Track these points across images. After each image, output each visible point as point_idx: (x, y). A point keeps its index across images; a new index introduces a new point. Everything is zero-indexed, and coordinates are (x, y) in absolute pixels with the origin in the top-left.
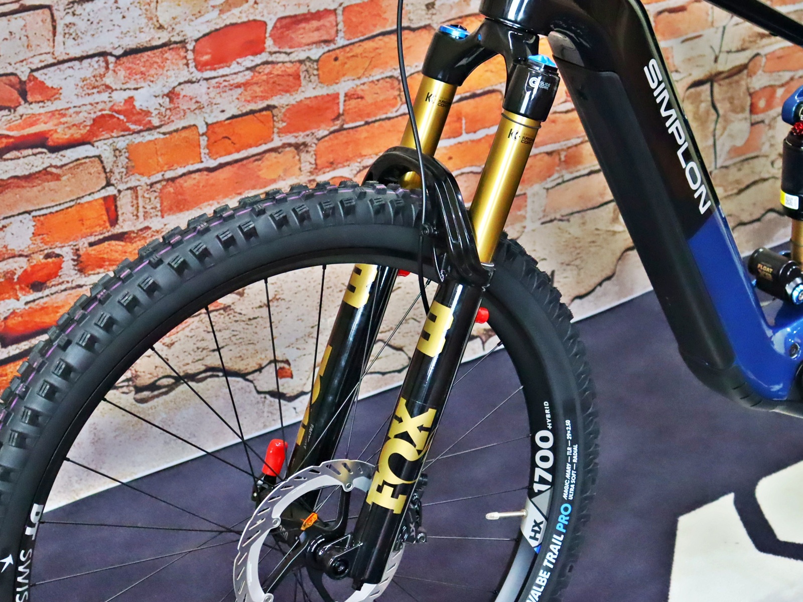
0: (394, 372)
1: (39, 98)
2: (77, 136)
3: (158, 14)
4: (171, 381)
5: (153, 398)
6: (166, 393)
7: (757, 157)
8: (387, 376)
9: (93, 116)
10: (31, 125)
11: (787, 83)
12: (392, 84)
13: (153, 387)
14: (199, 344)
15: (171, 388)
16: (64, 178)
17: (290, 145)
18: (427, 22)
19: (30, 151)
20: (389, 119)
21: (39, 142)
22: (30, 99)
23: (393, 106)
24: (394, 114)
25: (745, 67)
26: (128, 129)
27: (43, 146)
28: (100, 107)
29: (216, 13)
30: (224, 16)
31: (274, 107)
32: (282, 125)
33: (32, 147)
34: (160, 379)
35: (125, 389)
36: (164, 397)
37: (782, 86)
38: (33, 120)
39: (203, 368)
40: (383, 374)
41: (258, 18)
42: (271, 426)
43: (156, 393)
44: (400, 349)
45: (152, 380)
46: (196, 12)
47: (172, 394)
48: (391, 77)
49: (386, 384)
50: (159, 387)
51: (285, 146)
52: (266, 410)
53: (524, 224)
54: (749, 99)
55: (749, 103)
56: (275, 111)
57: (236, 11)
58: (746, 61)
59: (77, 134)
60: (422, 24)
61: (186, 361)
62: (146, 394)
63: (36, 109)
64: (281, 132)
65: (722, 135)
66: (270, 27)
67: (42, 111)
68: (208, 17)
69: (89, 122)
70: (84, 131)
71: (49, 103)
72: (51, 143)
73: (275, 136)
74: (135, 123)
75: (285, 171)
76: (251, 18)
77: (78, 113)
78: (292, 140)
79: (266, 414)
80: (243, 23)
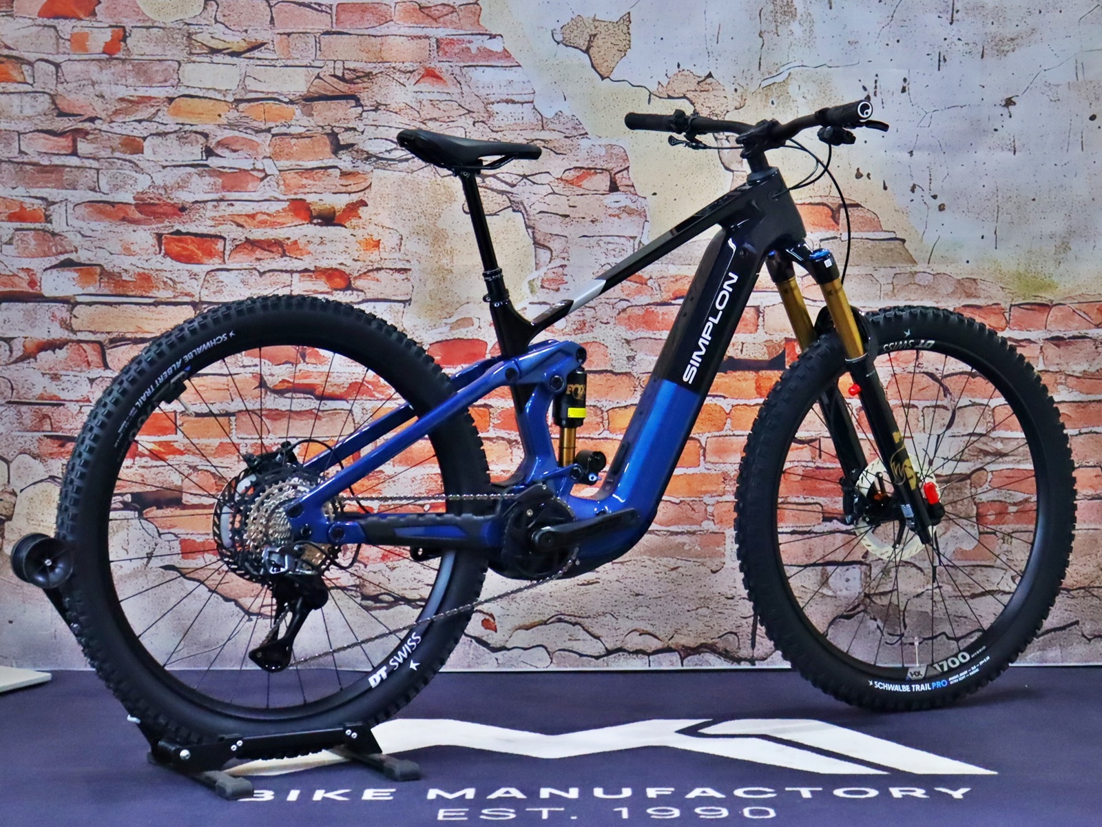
0: (592, 656)
1: (314, 361)
2: (338, 393)
3: (404, 320)
4: (392, 599)
5: (376, 608)
6: (387, 608)
7: (992, 567)
8: (585, 658)
9: (350, 381)
10: (306, 378)
11: (1020, 503)
12: (595, 413)
13: (375, 598)
14: (417, 576)
15: (391, 605)
16: (324, 420)
17: (503, 439)
18: (628, 370)
19: (302, 395)
20: (592, 439)
21: (308, 390)
22: (307, 360)
23: (597, 430)
24: (597, 437)
25: (968, 476)
26: (374, 396)
27: (312, 394)
28: (355, 376)
29: (448, 328)
30: (454, 332)
31: (491, 407)
32: (496, 421)
33: (304, 393)
34: (382, 594)
35: (353, 593)
36: (385, 611)
37: (1015, 504)
38: (307, 375)
39: (418, 597)
40: (581, 655)
41: (481, 338)
42: (474, 667)
43: (378, 605)
44: (598, 638)
45: (376, 593)
46: (432, 324)
47: (392, 610)
48: (594, 406)
49: (583, 666)
50: (381, 601)
51: (498, 438)
52: (471, 652)
53: (723, 560)
54: (975, 507)
55: (975, 512)
56: (491, 410)
57: (464, 330)
58: (968, 472)
59: (338, 391)
60: (623, 371)
61: (404, 587)
62: (370, 603)
63: (310, 368)
64: (495, 426)
65: (944, 533)
66: (489, 347)
67: (315, 370)
68: (440, 330)
69: (347, 385)
70: (343, 391)
71: (319, 366)
72: (317, 393)
73: (491, 429)
74: (379, 392)
75: (498, 458)
76: (475, 337)
77: (339, 377)
78: (506, 436)
79: (471, 656)
80: (468, 340)
